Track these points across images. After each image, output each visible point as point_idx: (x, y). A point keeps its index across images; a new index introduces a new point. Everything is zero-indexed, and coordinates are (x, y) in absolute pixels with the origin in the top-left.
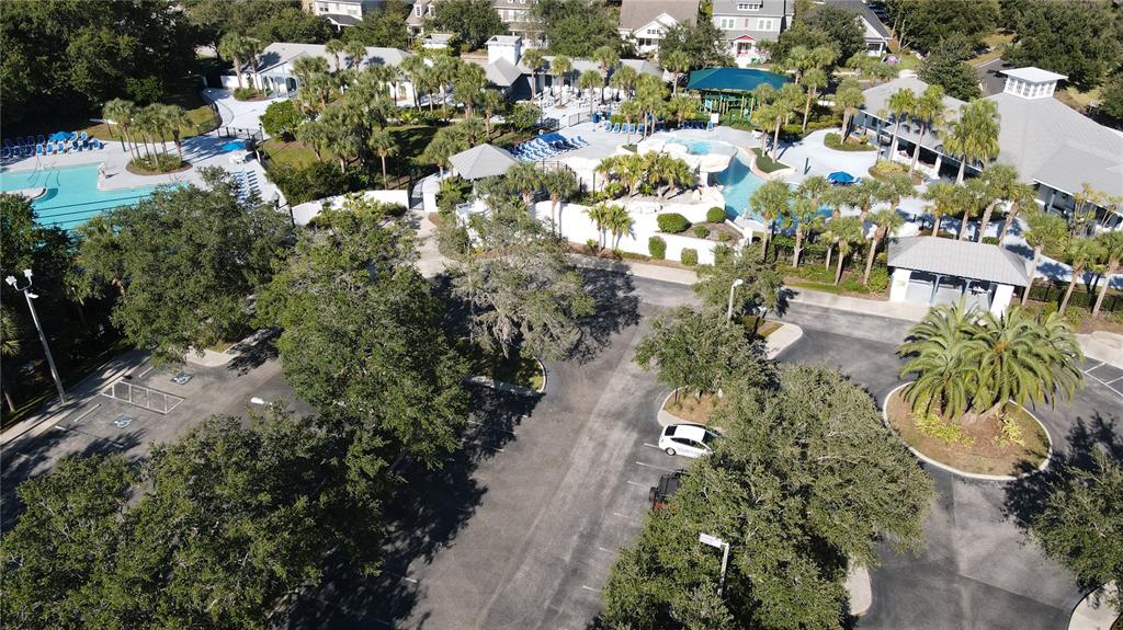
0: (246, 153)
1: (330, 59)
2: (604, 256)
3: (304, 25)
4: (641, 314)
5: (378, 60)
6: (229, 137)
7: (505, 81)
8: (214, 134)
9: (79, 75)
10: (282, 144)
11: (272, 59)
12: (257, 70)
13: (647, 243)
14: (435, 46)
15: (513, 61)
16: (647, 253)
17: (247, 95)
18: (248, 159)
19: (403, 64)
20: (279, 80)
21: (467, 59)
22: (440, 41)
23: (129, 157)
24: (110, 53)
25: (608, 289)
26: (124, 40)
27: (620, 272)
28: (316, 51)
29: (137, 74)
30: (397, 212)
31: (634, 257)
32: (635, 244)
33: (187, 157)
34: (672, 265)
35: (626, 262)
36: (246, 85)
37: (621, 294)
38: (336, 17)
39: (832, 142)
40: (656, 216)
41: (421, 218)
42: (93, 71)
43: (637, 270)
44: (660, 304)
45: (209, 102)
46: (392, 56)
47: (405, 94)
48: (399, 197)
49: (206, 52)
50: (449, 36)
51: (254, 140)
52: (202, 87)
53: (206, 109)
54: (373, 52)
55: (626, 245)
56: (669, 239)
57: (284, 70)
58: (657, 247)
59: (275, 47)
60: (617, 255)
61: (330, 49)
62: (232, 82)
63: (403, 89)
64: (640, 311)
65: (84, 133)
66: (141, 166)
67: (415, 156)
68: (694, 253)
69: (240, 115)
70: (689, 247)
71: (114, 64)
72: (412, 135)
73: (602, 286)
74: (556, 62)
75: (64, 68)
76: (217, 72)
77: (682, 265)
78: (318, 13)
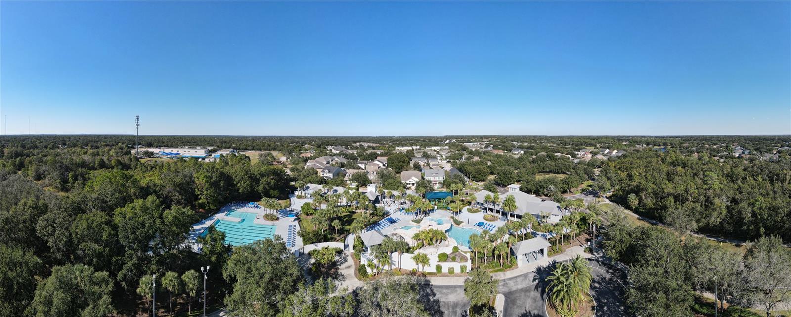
0: (295, 217)
1: (323, 190)
2: (419, 276)
3: (317, 179)
4: (443, 311)
5: (336, 191)
6: (292, 211)
7: (373, 198)
8: (288, 209)
9: (260, 189)
10: (306, 216)
11: (308, 188)
12: (304, 191)
13: (435, 267)
14: (353, 187)
15: (374, 192)
16: (435, 271)
17: (299, 197)
18: (295, 220)
19: (344, 193)
20: (308, 194)
21: (361, 190)
22: (354, 185)
23: (264, 213)
24: (269, 184)
25: (425, 296)
26: (273, 181)
27: (427, 284)
28: (320, 187)
29: (274, 190)
30: (339, 252)
31: (431, 274)
32: (431, 268)
33: (279, 216)
34: (445, 275)
35: (428, 278)
36: (300, 194)
37: (431, 299)
38: (326, 177)
39: (470, 211)
40: (437, 255)
41: (347, 256)
42: (264, 188)
43: (435, 281)
44: (448, 300)
45: (289, 198)
46: (340, 190)
47: (343, 201)
48: (340, 245)
49: (293, 183)
50: (356, 184)
51: (298, 213)
52: (289, 193)
53: (288, 200)
54: (335, 188)
55: (427, 269)
56: (442, 264)
57: (311, 192)
58: (439, 268)
59: (309, 185)
60: (424, 275)
61: (323, 187)
62: (297, 193)
63: (343, 199)
64: (443, 309)
65: (257, 203)
66: (267, 217)
67: (345, 226)
68: (453, 268)
69: (296, 204)
70: (451, 266)
71: (269, 187)
72: (345, 218)
73: (423, 295)
74: (387, 192)
75: (258, 186)
76: (294, 189)
77: (449, 275)
78: (322, 175)
